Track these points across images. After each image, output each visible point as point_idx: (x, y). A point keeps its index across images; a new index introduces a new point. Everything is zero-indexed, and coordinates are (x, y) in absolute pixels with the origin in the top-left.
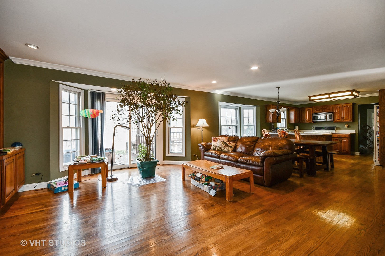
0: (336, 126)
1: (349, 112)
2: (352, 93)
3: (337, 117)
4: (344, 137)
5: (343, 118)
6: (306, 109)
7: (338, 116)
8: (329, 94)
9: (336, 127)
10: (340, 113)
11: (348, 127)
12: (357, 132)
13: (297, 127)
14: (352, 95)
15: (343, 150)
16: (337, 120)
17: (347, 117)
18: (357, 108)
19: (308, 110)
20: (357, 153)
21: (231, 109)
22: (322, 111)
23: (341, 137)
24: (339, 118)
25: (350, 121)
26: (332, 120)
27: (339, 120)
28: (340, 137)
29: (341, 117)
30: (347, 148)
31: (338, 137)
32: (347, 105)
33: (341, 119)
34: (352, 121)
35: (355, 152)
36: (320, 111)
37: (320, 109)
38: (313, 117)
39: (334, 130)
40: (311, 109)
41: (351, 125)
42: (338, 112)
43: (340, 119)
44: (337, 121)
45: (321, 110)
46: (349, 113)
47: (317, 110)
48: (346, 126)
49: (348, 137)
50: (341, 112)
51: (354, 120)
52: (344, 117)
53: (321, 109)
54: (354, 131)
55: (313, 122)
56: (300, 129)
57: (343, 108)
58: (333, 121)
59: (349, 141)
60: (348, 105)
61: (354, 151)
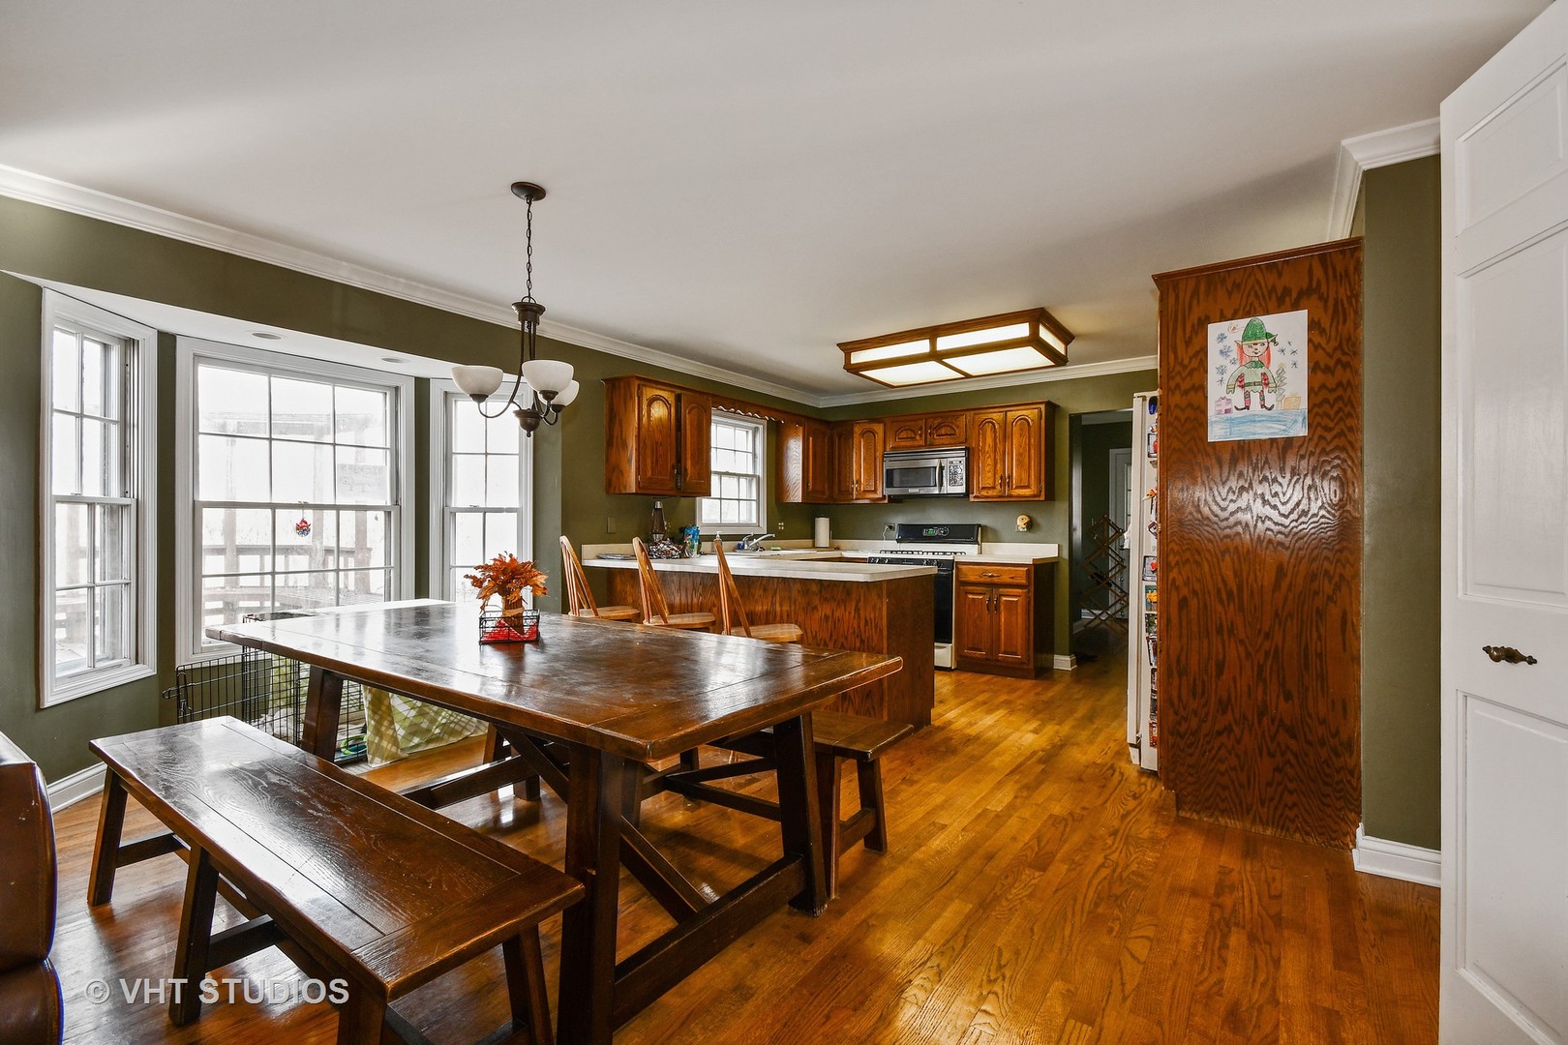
0: (983, 522)
1: (1032, 451)
2: (1034, 332)
3: (986, 478)
4: (1009, 581)
5: (1005, 482)
6: (857, 430)
7: (987, 469)
8: (932, 333)
9: (979, 526)
10: (1000, 454)
11: (1031, 525)
12: (1065, 554)
13: (823, 525)
14: (1034, 341)
15: (1002, 649)
16: (983, 488)
17: (1024, 476)
18: (1064, 429)
19: (862, 435)
20: (1063, 662)
21: (329, 388)
22: (922, 443)
23: (996, 580)
24: (989, 482)
25: (1034, 496)
26: (961, 489)
27: (991, 493)
28: (992, 582)
29: (998, 477)
30: (1019, 640)
31: (982, 580)
32: (1024, 412)
33: (998, 487)
34: (1042, 498)
35: (1056, 657)
36: (916, 443)
37: (913, 431)
38: (887, 470)
39: (976, 542)
40: (879, 428)
41: (1040, 519)
42: (987, 448)
43: (994, 488)
44: (984, 493)
45: (921, 435)
46: (1033, 455)
47: (903, 435)
48: (1021, 522)
49: (1024, 582)
50: (999, 446)
51: (1051, 490)
52: (1010, 477)
53: (921, 429)
54: (1048, 551)
55: (886, 501)
56: (836, 533)
57: (1009, 430)
58: (967, 495)
59: (1029, 602)
60: (1030, 414)
61: (1052, 651)
